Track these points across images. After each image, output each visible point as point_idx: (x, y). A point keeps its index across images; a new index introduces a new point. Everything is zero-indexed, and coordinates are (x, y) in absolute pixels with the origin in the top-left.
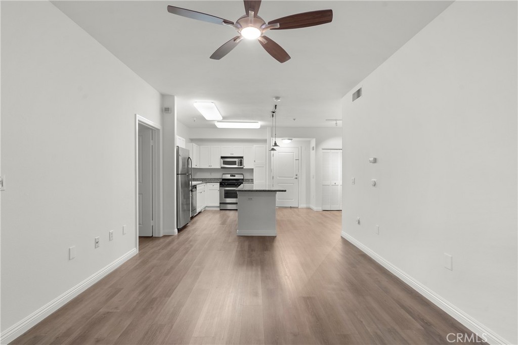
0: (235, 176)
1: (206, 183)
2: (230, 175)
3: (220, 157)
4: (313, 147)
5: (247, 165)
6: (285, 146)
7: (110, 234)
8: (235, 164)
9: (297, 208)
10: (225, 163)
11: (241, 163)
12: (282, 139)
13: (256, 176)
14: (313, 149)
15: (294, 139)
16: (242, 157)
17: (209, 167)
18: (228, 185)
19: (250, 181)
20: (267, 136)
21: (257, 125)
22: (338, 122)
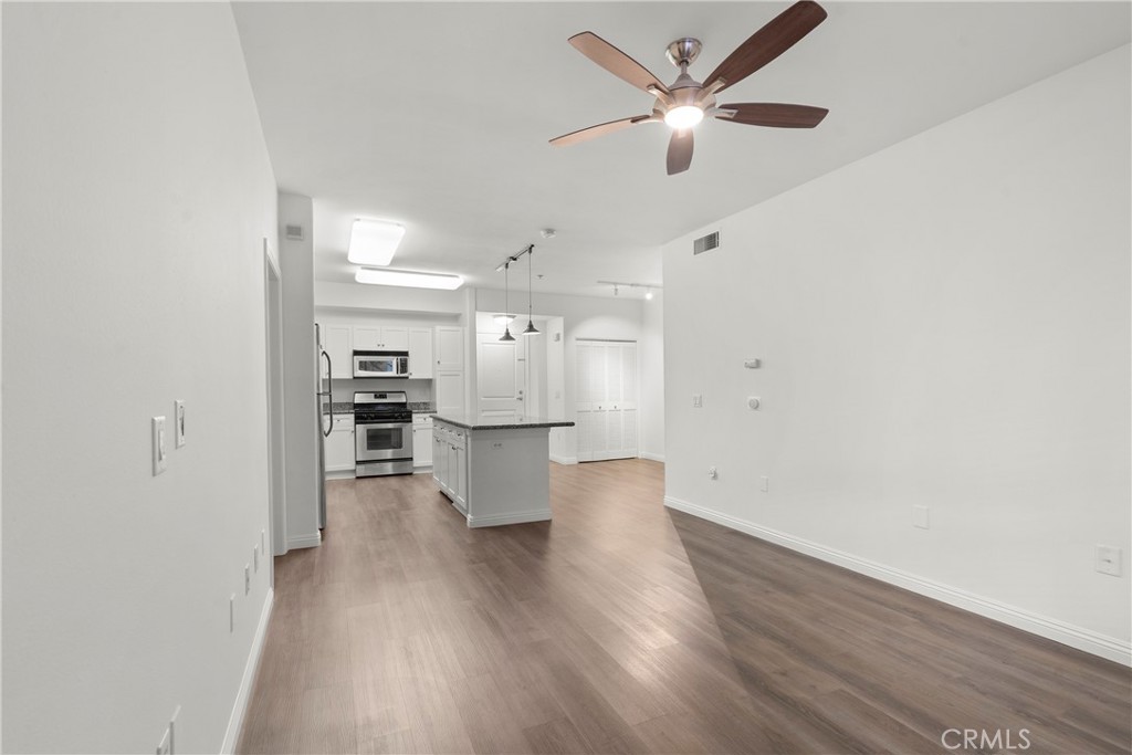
0: (385, 397)
2: (373, 395)
3: (351, 352)
4: (558, 335)
5: (415, 372)
6: (491, 326)
7: (256, 558)
8: (390, 370)
10: (363, 366)
11: (403, 367)
12: (495, 316)
13: (441, 397)
14: (558, 339)
15: (520, 316)
16: (406, 354)
18: (376, 418)
19: (422, 406)
20: (466, 308)
21: (452, 282)
22: (618, 287)
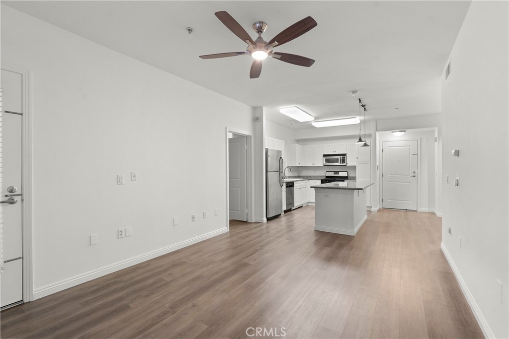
0: (338, 174)
1: (308, 180)
2: (333, 173)
3: (322, 156)
4: (436, 138)
5: (350, 162)
6: (396, 139)
7: (204, 214)
8: (338, 162)
9: (416, 211)
10: (327, 161)
11: (343, 160)
12: (392, 132)
13: (358, 174)
14: (436, 140)
15: (408, 131)
16: (345, 155)
17: (313, 165)
19: (354, 178)
20: (372, 131)
